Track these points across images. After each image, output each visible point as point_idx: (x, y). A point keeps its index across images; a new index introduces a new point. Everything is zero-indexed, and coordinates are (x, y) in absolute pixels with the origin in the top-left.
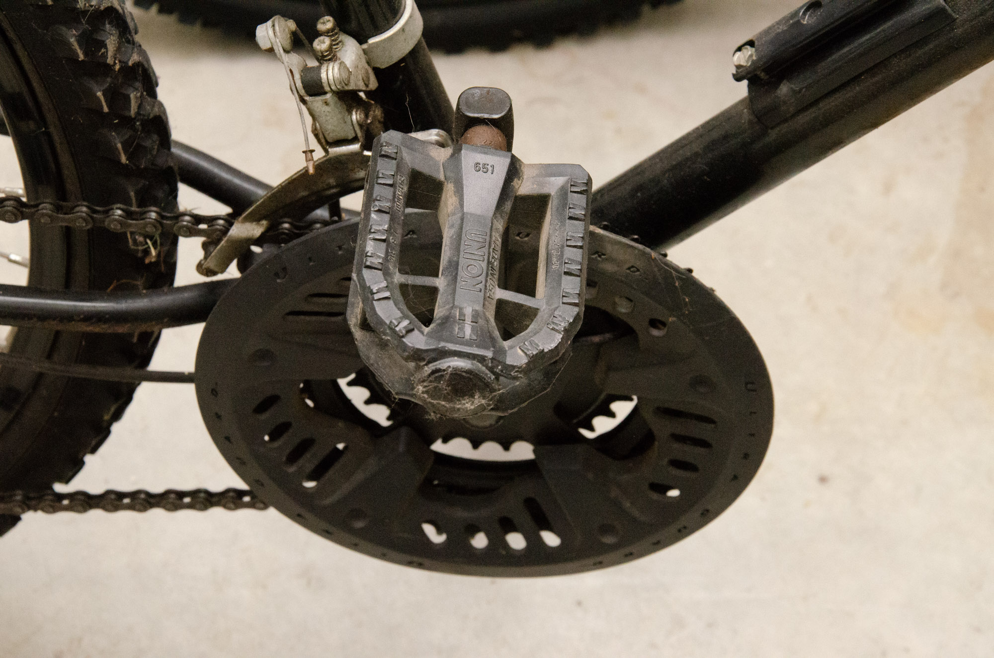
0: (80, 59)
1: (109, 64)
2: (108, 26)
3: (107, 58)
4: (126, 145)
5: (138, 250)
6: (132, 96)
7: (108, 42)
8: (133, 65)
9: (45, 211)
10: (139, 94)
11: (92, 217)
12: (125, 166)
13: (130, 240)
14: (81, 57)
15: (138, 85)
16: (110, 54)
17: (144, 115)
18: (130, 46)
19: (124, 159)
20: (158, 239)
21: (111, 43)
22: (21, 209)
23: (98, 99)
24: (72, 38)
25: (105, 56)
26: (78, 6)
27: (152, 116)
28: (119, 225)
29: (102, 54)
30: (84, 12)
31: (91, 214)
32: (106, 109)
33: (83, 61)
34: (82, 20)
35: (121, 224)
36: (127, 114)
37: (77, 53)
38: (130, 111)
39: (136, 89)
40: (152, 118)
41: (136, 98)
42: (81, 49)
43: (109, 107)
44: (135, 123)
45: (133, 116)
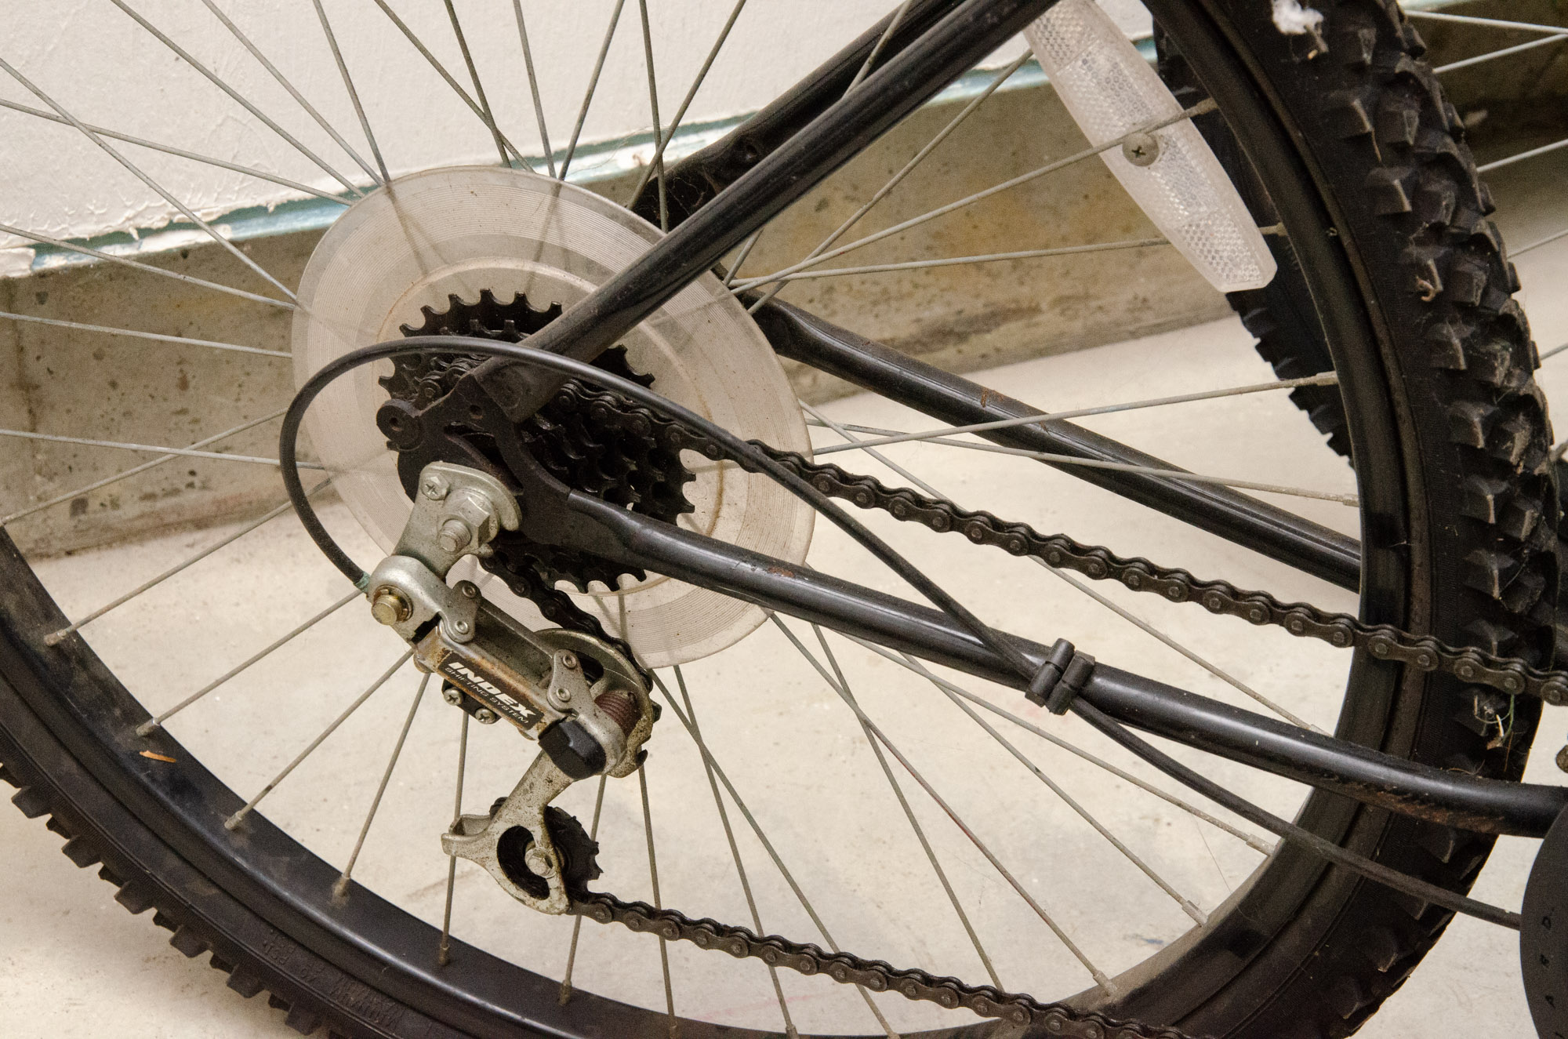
0: (1479, 447)
1: (1511, 464)
2: (1521, 417)
3: (1511, 455)
4: (1505, 574)
5: (1483, 724)
6: (1528, 514)
7: (1517, 435)
8: (1540, 475)
9: (1383, 637)
10: (1536, 515)
11: (1439, 656)
12: (1497, 602)
13: (1476, 710)
14: (1481, 444)
15: (1538, 503)
16: (1516, 451)
17: (1536, 545)
18: (1540, 454)
19: (1496, 593)
20: (1512, 716)
21: (1520, 439)
22: (1355, 630)
23: (1486, 502)
24: (1477, 415)
25: (1509, 452)
26: (1495, 381)
27: (1544, 549)
28: (1472, 672)
29: (1507, 448)
30: (1498, 391)
31: (1440, 652)
32: (1492, 520)
33: (1482, 449)
34: (1495, 398)
35: (1474, 671)
36: (1515, 534)
37: (1478, 438)
38: (1520, 530)
39: (1535, 507)
40: (1544, 553)
41: (1533, 517)
42: (1484, 433)
43: (1497, 517)
44: (1522, 550)
45: (1523, 540)
